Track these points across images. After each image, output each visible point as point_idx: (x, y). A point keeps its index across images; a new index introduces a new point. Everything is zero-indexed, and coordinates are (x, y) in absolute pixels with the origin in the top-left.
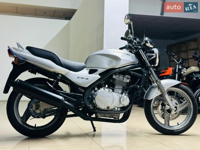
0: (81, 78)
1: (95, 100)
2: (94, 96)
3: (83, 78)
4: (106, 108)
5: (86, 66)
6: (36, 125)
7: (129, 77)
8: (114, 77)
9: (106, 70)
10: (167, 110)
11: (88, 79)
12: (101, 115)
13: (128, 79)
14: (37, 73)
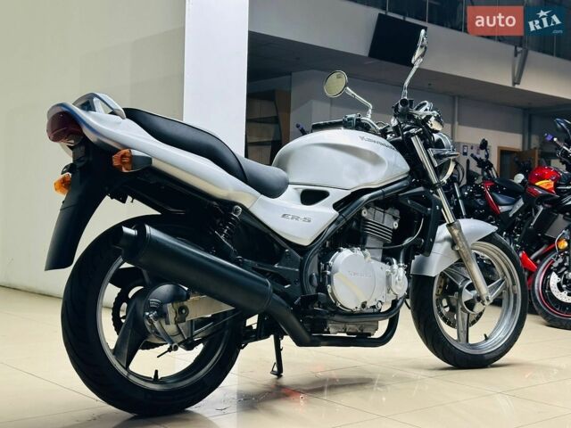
0: (292, 218)
1: (330, 282)
2: (328, 272)
3: (297, 218)
4: (359, 306)
5: (291, 181)
6: (156, 372)
7: (397, 213)
8: (365, 214)
9: (349, 193)
10: (465, 303)
11: (309, 221)
12: (335, 327)
13: (395, 218)
14: (129, 198)
